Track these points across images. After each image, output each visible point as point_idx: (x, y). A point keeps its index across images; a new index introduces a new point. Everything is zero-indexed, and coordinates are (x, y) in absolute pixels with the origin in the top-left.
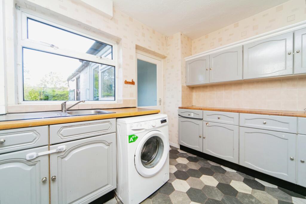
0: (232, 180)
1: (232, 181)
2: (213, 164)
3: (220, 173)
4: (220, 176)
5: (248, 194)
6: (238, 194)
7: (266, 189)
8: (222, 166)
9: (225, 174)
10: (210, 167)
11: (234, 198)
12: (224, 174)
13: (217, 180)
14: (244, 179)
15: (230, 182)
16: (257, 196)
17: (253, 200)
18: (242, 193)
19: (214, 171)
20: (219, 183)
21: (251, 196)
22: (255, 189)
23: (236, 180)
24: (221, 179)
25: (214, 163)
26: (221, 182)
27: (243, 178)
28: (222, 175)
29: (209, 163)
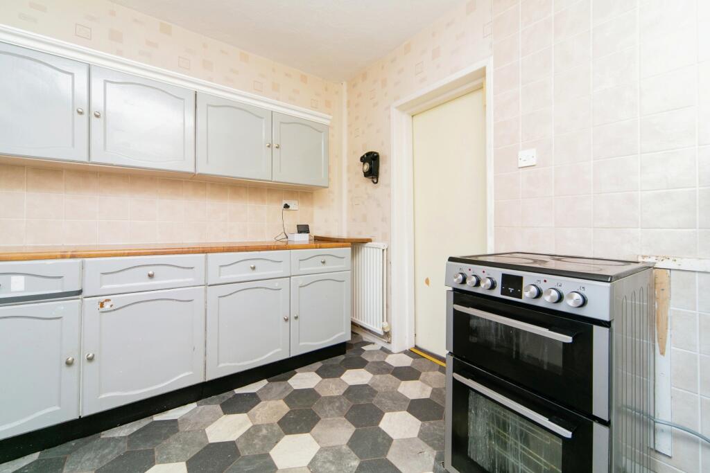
0: (204, 430)
1: (207, 430)
2: (126, 431)
3: (166, 437)
4: (174, 444)
5: (249, 430)
6: (239, 446)
7: (260, 396)
8: (157, 418)
9: (181, 428)
10: (124, 446)
11: (241, 463)
12: (178, 431)
13: (177, 461)
14: (222, 408)
15: (206, 436)
16: (262, 420)
17: (264, 432)
18: (242, 436)
19: (148, 447)
20: (188, 463)
21: (256, 428)
22: (250, 409)
23: (212, 422)
24: (183, 449)
25: (128, 425)
26: (190, 455)
27: (218, 408)
28: (176, 440)
29: (109, 439)
